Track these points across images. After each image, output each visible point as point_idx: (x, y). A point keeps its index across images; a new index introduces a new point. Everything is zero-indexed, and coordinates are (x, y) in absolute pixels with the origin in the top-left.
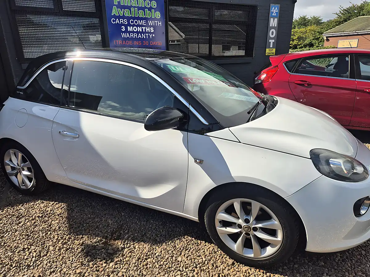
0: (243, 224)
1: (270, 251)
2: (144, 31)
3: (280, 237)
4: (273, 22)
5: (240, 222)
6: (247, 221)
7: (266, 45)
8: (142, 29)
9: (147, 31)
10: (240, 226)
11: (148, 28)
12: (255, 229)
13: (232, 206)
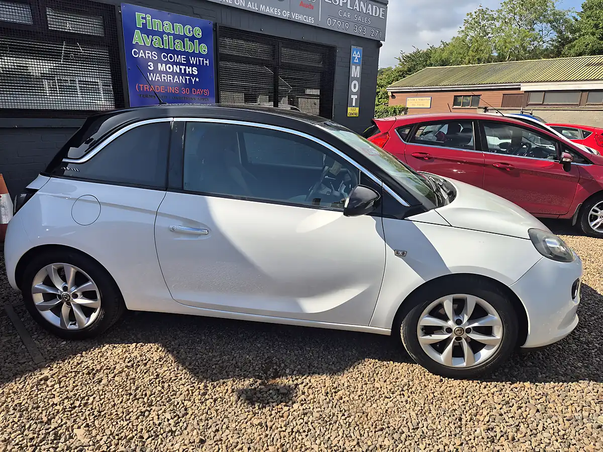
0: (454, 327)
1: (485, 354)
2: (183, 72)
3: (498, 334)
4: (356, 71)
5: (451, 323)
6: (459, 322)
7: (347, 103)
8: (180, 69)
9: (187, 73)
10: (449, 330)
11: (189, 68)
12: (468, 331)
13: (441, 306)
